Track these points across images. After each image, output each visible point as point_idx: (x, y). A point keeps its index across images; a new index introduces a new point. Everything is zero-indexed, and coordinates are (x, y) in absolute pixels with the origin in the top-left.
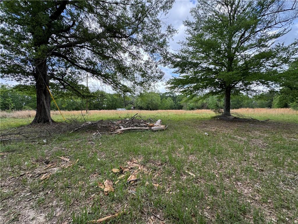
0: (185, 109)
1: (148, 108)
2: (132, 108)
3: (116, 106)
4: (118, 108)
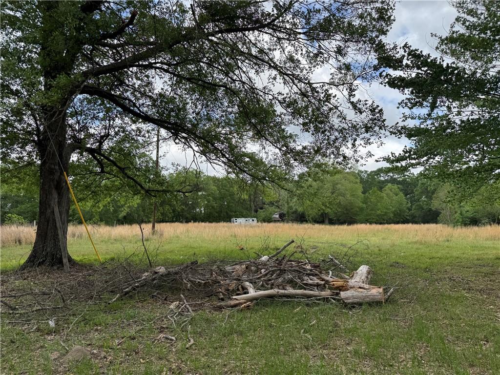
1: (322, 219)
2: (274, 216)
3: (231, 211)
4: (237, 217)
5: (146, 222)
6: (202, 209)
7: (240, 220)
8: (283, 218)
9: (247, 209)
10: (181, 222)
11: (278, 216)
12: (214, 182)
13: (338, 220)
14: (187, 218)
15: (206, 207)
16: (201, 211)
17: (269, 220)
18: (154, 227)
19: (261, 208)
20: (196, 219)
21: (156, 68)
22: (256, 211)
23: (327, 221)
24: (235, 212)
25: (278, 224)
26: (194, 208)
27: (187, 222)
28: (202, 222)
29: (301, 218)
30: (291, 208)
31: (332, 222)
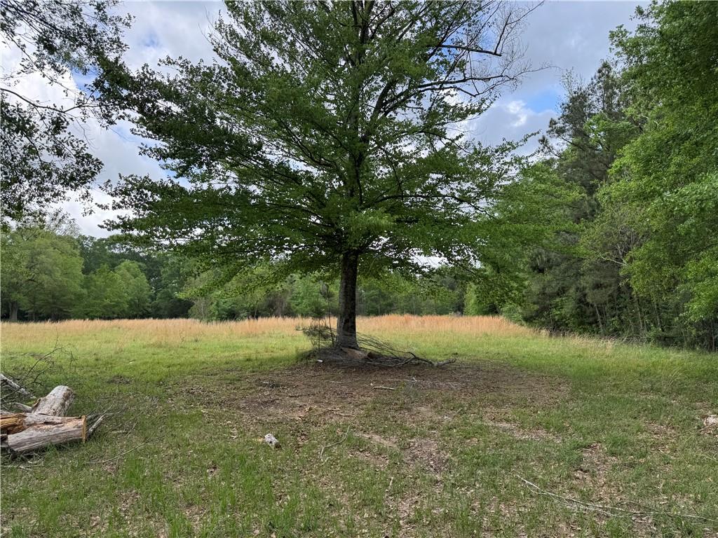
0: (199, 316)
1: (6, 312)
13: (37, 313)
23: (15, 315)
31: (23, 317)
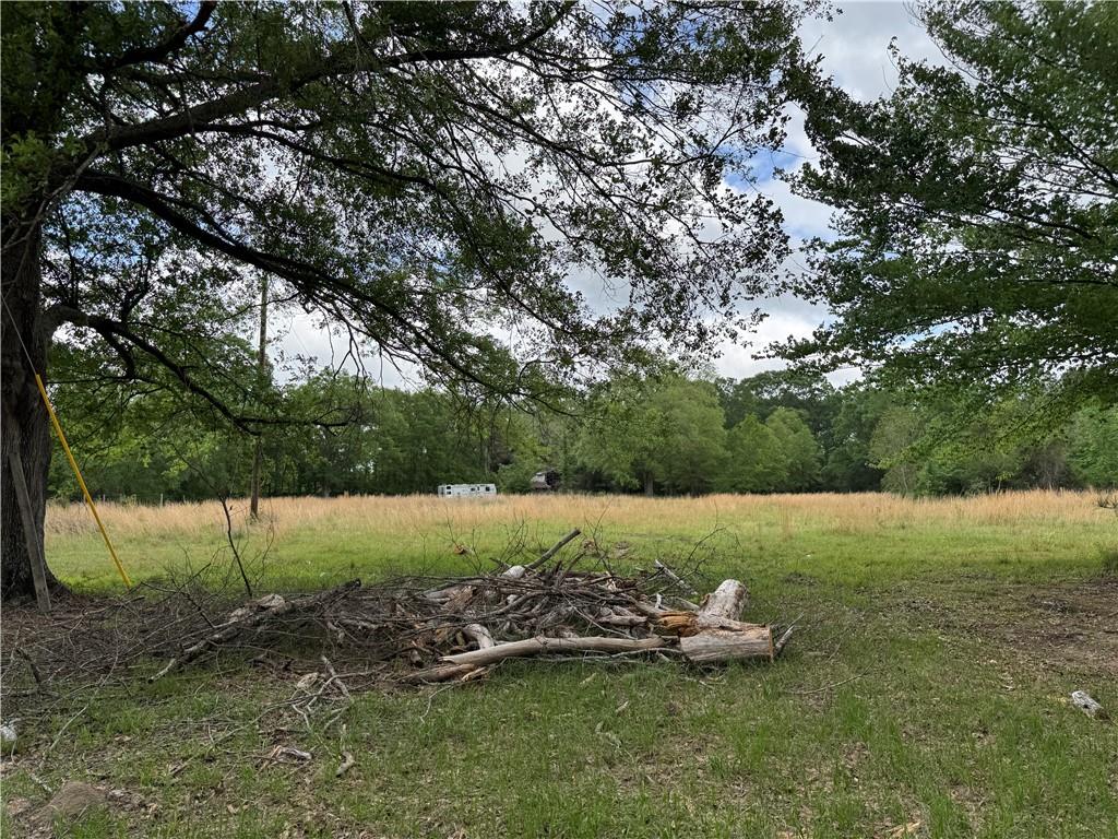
0: (899, 489)
2: (535, 479)
4: (451, 481)
5: (234, 496)
6: (371, 465)
7: (456, 489)
8: (554, 483)
9: (474, 462)
10: (321, 495)
11: (542, 479)
12: (398, 403)
13: (674, 486)
14: (333, 486)
15: (380, 460)
16: (367, 469)
17: (522, 488)
18: (254, 507)
19: (506, 462)
20: (356, 487)
21: (261, 135)
22: (495, 468)
23: (650, 489)
24: (448, 471)
25: (543, 497)
26: (351, 464)
27: (334, 494)
28: (370, 493)
29: (596, 483)
30: (572, 460)
31: (660, 491)
